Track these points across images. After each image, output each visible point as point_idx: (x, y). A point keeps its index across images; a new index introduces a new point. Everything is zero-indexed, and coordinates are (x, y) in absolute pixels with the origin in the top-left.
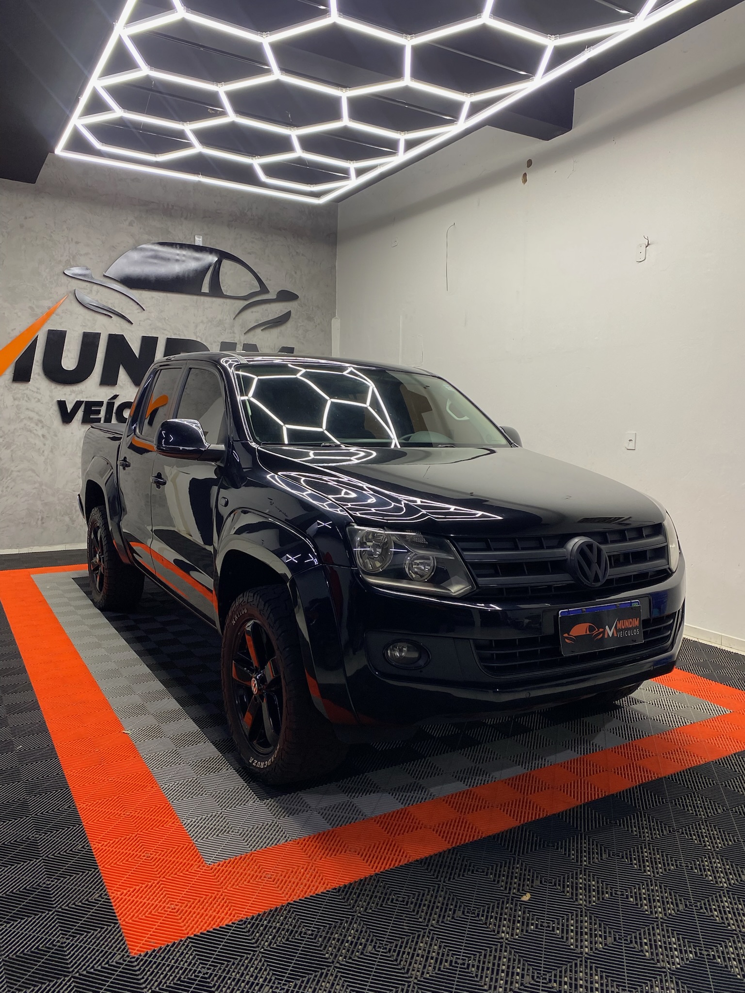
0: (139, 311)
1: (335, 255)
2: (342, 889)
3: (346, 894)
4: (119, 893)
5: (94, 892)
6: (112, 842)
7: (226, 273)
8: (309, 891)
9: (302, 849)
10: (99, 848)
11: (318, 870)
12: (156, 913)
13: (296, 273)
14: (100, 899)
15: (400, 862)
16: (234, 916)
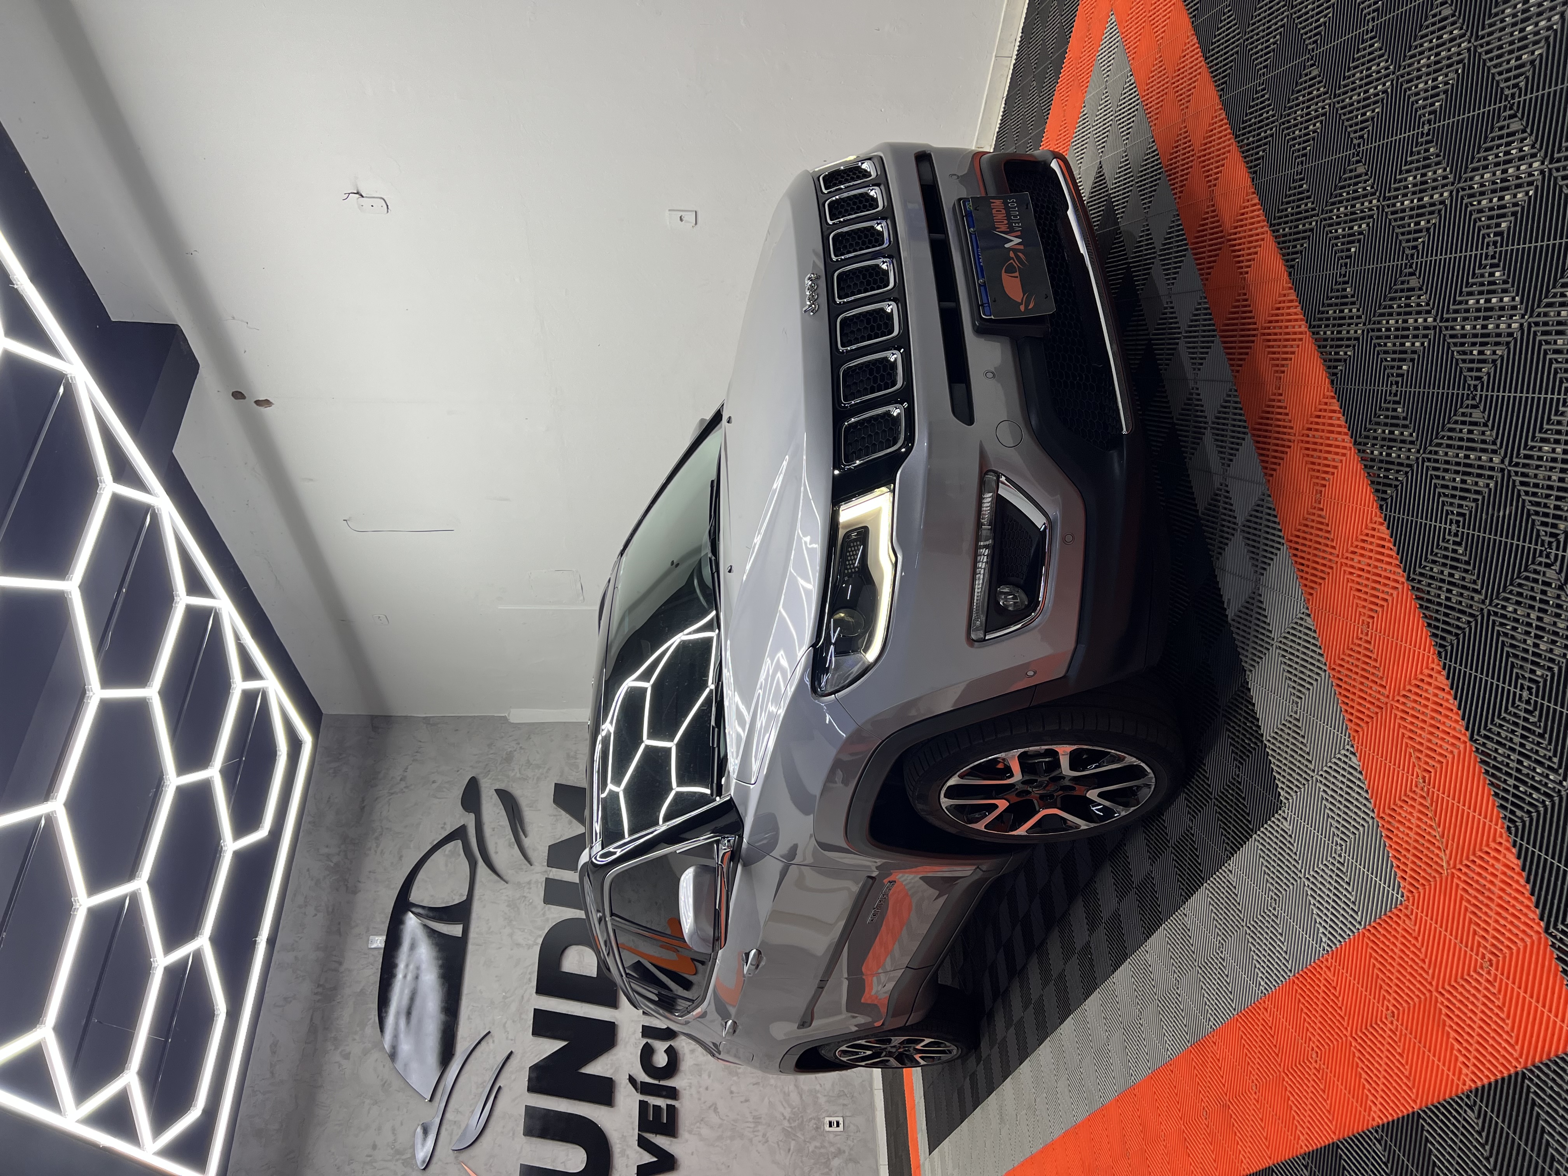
0: (491, 1041)
1: (406, 717)
2: (1438, 641)
3: (1450, 633)
4: (1465, 1070)
5: (1465, 1119)
6: (1367, 1086)
7: (432, 896)
8: (1445, 704)
9: (1367, 723)
10: (1380, 1110)
11: (1404, 689)
12: (1501, 997)
13: (434, 782)
14: (1476, 1109)
15: (1384, 539)
16: (1500, 844)
